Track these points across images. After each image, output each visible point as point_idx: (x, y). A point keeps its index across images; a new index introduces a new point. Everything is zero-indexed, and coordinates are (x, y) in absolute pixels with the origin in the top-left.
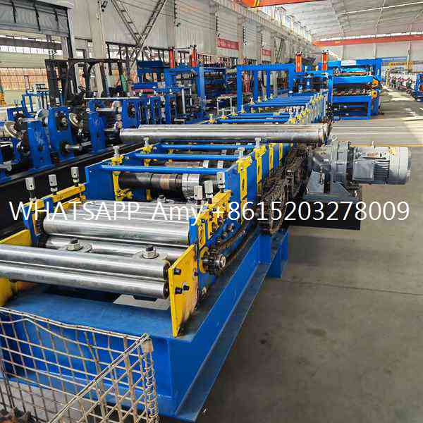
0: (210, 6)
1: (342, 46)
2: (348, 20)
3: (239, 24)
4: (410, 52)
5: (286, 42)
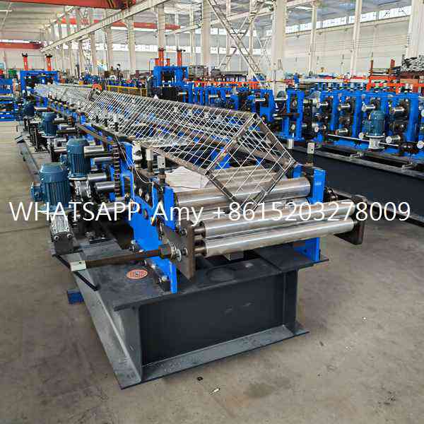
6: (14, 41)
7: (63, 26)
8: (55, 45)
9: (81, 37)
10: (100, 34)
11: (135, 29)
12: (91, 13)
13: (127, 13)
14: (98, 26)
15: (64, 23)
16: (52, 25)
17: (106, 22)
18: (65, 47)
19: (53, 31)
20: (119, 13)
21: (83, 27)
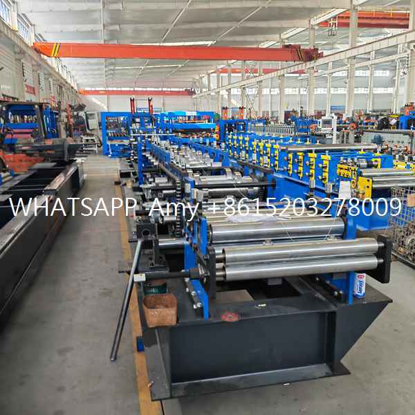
0: (15, 53)
1: (106, 96)
2: (112, 74)
3: (33, 71)
4: (164, 104)
5: (63, 89)
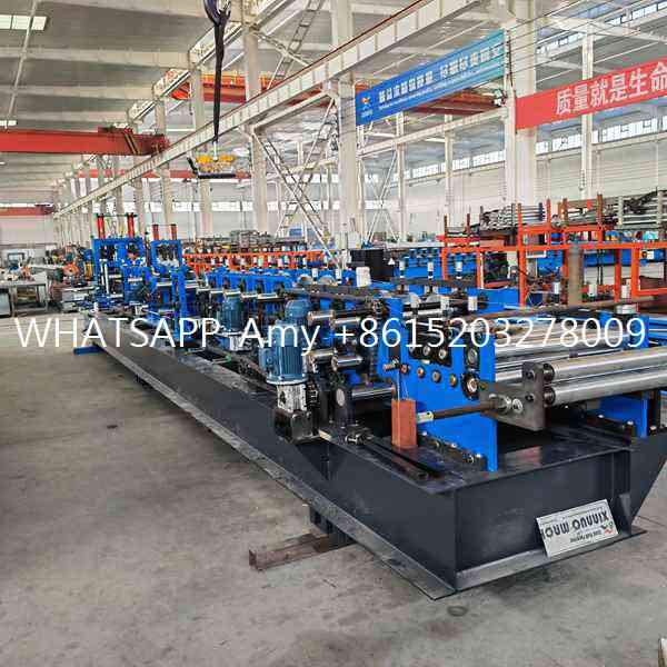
6: (14, 205)
7: (82, 180)
8: (71, 208)
9: (104, 195)
10: (127, 190)
11: (172, 180)
12: (116, 162)
13: (159, 160)
14: (124, 179)
15: (82, 176)
16: (67, 180)
17: (134, 174)
18: (85, 210)
19: (69, 188)
20: (149, 160)
21: (106, 180)
